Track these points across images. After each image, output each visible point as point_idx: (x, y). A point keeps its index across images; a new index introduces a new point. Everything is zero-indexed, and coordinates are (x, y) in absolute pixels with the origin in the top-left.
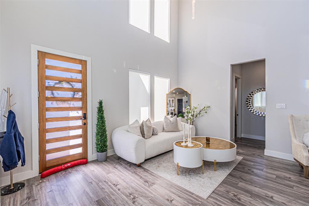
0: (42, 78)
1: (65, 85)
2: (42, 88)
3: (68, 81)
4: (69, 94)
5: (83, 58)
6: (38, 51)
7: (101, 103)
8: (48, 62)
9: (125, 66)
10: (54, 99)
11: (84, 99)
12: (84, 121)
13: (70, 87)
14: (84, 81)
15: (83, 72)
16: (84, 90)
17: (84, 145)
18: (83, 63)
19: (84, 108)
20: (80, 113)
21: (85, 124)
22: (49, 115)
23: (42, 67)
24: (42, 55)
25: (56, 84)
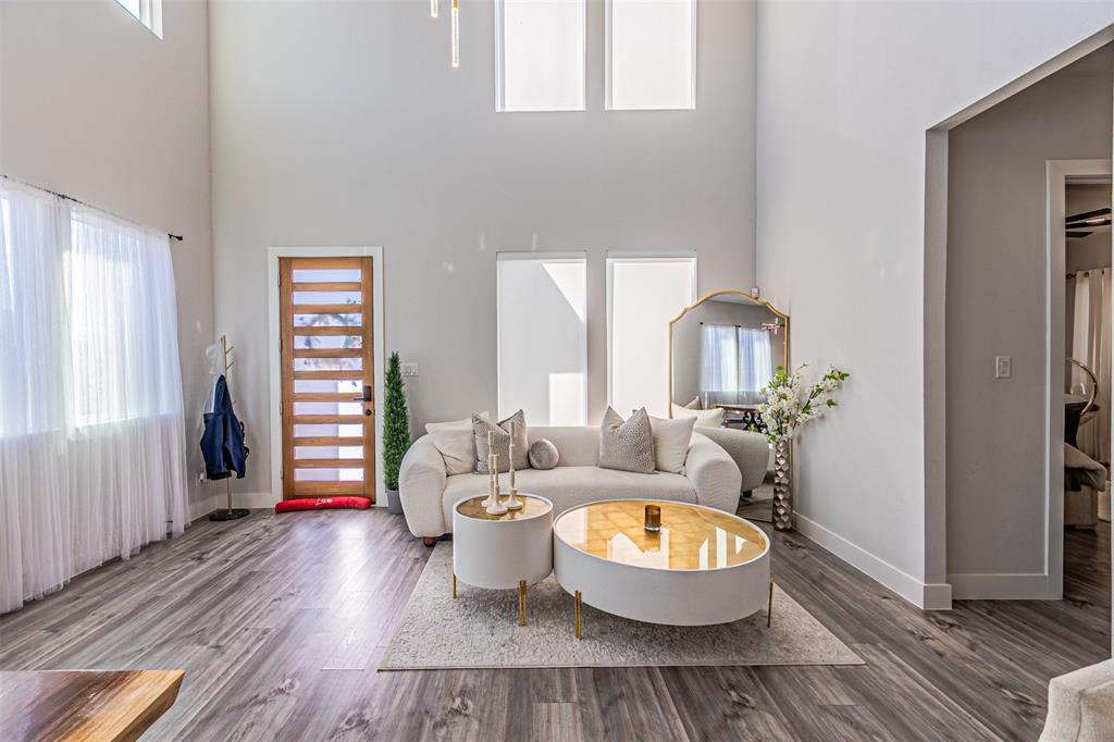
0: (287, 310)
1: (333, 322)
2: (287, 331)
3: (335, 311)
4: (339, 342)
5: (365, 252)
6: (280, 258)
7: (395, 361)
8: (299, 275)
9: (482, 246)
10: (311, 353)
11: (366, 352)
12: (369, 405)
13: (340, 324)
14: (367, 309)
15: (367, 287)
16: (366, 331)
17: (370, 464)
18: (366, 263)
19: (367, 373)
20: (358, 387)
21: (368, 413)
22: (299, 386)
23: (286, 287)
24: (286, 264)
25: (314, 321)
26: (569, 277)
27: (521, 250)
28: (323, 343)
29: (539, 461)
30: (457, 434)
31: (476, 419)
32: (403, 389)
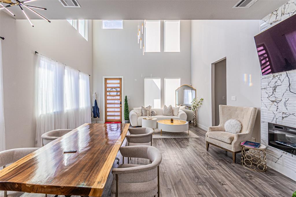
0: (106, 87)
1: (114, 90)
2: (106, 91)
3: (115, 88)
4: (115, 94)
5: (120, 77)
6: (105, 78)
7: (126, 97)
8: (108, 81)
9: (142, 76)
10: (110, 96)
11: (120, 95)
12: (121, 105)
13: (116, 90)
14: (121, 87)
15: (121, 84)
16: (120, 91)
17: (121, 116)
18: (120, 79)
19: (121, 99)
20: (119, 102)
21: (121, 106)
22: (108, 102)
23: (106, 83)
24: (106, 79)
25: (111, 89)
26: (157, 82)
27: (149, 77)
28: (112, 94)
29: (153, 114)
30: (139, 110)
31: (142, 107)
32: (128, 102)
